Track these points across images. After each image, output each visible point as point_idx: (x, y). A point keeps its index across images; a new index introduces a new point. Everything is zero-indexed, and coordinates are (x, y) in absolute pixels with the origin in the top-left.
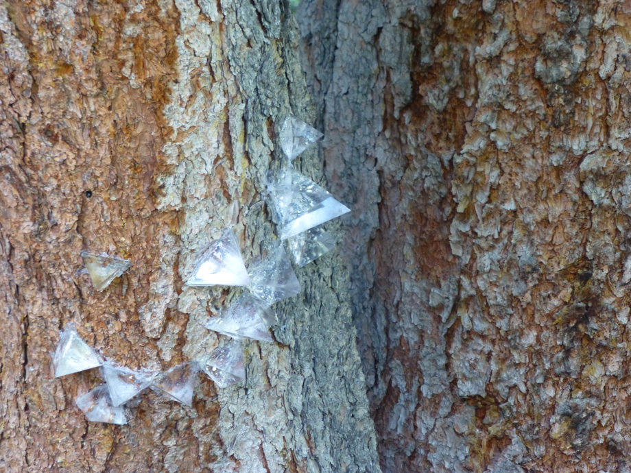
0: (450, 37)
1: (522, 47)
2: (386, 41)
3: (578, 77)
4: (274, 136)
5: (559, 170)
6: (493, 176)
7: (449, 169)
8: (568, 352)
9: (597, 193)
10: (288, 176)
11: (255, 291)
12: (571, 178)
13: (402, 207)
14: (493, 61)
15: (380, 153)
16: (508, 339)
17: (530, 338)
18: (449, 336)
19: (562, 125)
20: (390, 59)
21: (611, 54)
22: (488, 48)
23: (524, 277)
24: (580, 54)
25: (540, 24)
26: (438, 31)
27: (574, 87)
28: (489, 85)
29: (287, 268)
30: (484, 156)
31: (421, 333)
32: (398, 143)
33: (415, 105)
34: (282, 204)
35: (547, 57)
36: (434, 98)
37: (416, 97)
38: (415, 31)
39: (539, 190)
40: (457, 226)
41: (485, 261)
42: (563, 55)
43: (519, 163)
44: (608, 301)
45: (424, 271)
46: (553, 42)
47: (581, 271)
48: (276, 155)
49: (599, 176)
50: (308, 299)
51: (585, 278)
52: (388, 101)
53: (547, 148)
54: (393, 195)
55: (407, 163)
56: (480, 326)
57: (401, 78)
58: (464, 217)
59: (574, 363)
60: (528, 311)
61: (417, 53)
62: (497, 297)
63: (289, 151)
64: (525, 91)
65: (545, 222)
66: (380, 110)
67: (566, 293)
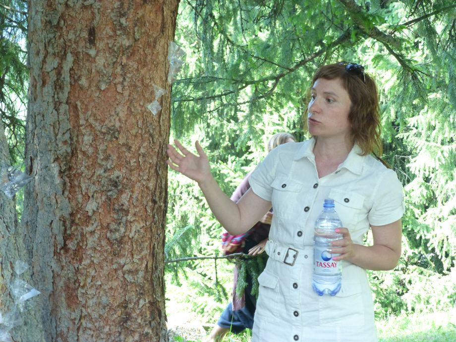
0: (77, 224)
1: (102, 228)
2: (54, 225)
3: (122, 238)
4: (12, 268)
5: (116, 270)
6: (93, 273)
7: (77, 271)
8: (120, 333)
9: (129, 278)
10: (18, 282)
11: (6, 324)
12: (120, 273)
13: (61, 283)
14: (92, 233)
15: (53, 264)
16: (99, 330)
17: (107, 329)
18: (78, 329)
19: (116, 254)
20: (56, 231)
21: (134, 229)
22: (90, 228)
23: (104, 308)
24: (122, 230)
25: (108, 220)
26: (73, 222)
27: (120, 241)
28: (91, 241)
29: (18, 315)
30: (90, 266)
31: (68, 329)
32: (59, 261)
33: (65, 248)
34: (16, 292)
35: (111, 231)
36: (71, 245)
37: (65, 245)
38: (64, 222)
39: (109, 277)
40: (80, 290)
41: (90, 303)
42: (117, 230)
43: (102, 268)
44: (134, 315)
45: (69, 306)
46: (113, 226)
47: (124, 305)
48: (13, 275)
49: (130, 272)
50: (26, 324)
51: (126, 307)
52: (55, 246)
53: (112, 262)
54: (57, 279)
55: (62, 268)
56: (89, 325)
57: (60, 238)
58: (83, 287)
59: (122, 337)
60: (106, 320)
61: (65, 230)
62: (95, 315)
63: (18, 272)
64: (104, 243)
65: (111, 288)
66: (52, 249)
67: (119, 313)
